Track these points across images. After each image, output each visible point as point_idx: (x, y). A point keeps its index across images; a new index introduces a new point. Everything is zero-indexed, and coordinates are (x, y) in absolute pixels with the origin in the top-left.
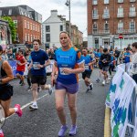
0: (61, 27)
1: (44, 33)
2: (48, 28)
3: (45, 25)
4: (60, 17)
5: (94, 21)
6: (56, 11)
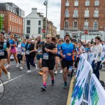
1: (25, 26)
2: (29, 22)
4: (39, 14)
5: (66, 19)
6: (36, 9)
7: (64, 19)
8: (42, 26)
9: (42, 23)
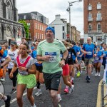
0: (63, 27)
5: (89, 22)
6: (59, 15)
7: (87, 23)
9: (66, 29)
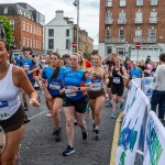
2: (51, 32)
3: (48, 28)
5: (107, 26)
6: (62, 12)
8: (71, 37)
